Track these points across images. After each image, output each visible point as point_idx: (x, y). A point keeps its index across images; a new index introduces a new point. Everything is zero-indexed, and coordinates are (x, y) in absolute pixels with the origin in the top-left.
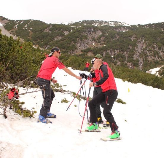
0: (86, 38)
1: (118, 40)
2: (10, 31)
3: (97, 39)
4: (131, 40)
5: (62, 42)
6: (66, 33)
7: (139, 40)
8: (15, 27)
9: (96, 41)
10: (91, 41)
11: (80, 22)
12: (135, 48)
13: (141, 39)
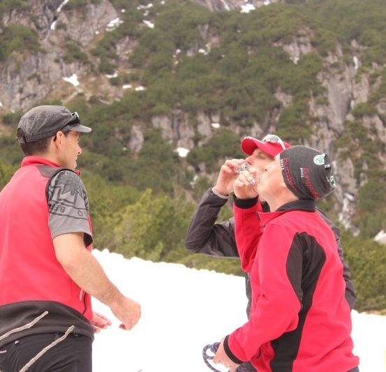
0: (30, 43)
1: (214, 57)
3: (96, 54)
4: (284, 58)
7: (331, 59)
9: (85, 63)
10: (57, 61)
12: (312, 103)
13: (345, 51)
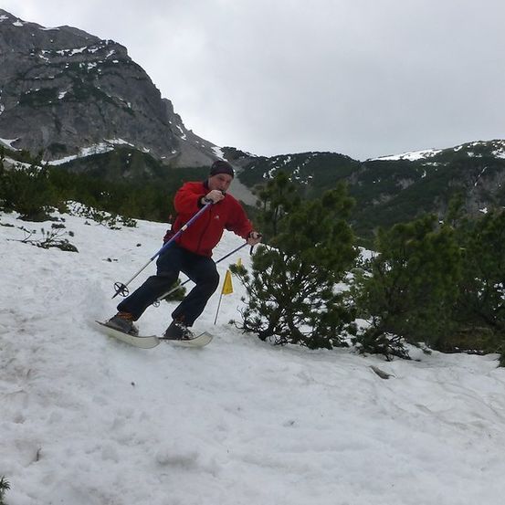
2: (253, 189)
5: (391, 209)
6: (405, 184)
8: (268, 176)
11: (457, 147)
